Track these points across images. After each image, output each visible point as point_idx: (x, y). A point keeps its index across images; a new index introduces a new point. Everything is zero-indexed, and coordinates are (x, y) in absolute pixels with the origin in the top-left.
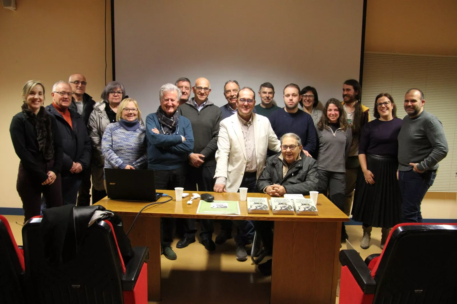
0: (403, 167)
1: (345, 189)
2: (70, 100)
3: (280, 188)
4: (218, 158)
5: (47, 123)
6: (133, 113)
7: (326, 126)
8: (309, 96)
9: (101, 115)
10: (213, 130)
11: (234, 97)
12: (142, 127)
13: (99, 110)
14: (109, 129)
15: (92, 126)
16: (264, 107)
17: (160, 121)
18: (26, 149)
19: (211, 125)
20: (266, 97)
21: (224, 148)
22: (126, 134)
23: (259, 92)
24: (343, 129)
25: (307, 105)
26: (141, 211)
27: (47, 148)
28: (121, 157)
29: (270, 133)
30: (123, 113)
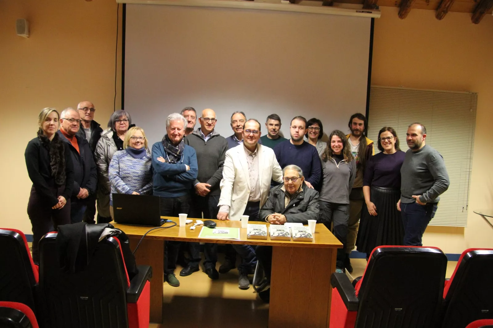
0: (406, 199)
1: (348, 221)
2: (78, 126)
3: (282, 217)
4: (222, 186)
5: (60, 149)
6: (140, 141)
7: (330, 158)
8: (315, 128)
9: (108, 142)
10: (219, 160)
11: (240, 127)
12: (148, 155)
13: (107, 138)
14: (117, 157)
15: (100, 154)
16: (270, 138)
17: (165, 149)
18: (39, 174)
19: (217, 155)
20: (273, 129)
21: (229, 177)
22: (133, 161)
23: (266, 124)
24: (346, 161)
25: (313, 137)
26: (146, 234)
27: (59, 173)
28: (128, 184)
29: (275, 164)
30: (130, 142)
